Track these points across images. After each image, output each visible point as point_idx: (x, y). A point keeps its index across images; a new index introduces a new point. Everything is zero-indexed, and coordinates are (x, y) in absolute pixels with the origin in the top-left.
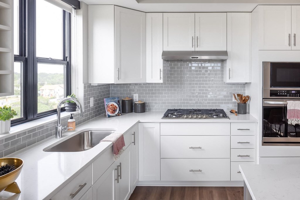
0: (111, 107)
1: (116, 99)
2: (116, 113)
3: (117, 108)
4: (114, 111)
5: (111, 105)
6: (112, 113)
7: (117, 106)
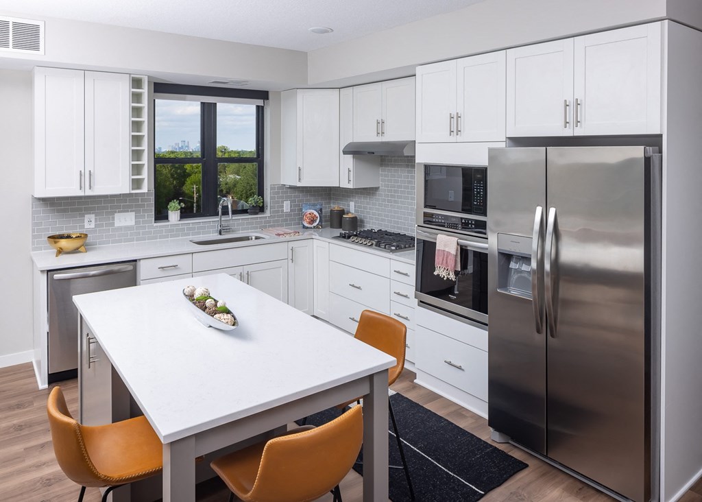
0: (309, 215)
1: (318, 207)
2: (315, 224)
3: (317, 217)
4: (312, 221)
5: (310, 214)
6: (310, 223)
7: (317, 215)
